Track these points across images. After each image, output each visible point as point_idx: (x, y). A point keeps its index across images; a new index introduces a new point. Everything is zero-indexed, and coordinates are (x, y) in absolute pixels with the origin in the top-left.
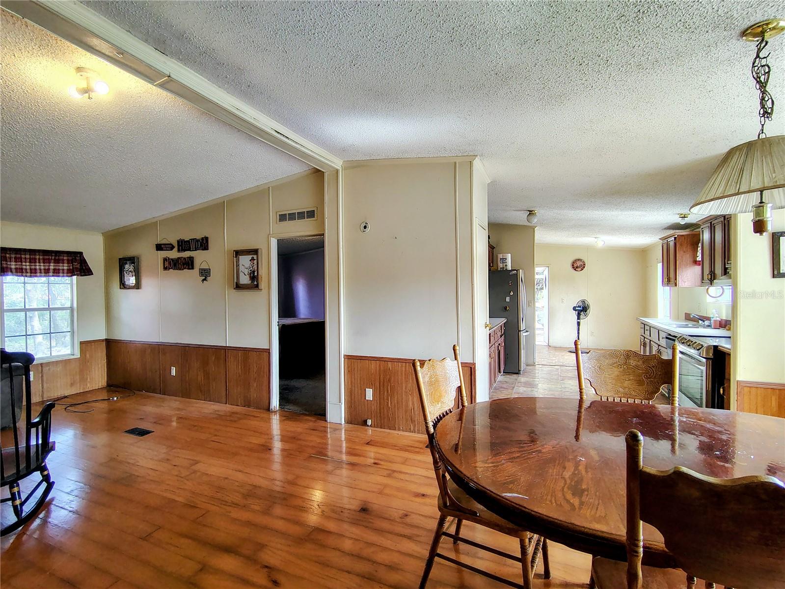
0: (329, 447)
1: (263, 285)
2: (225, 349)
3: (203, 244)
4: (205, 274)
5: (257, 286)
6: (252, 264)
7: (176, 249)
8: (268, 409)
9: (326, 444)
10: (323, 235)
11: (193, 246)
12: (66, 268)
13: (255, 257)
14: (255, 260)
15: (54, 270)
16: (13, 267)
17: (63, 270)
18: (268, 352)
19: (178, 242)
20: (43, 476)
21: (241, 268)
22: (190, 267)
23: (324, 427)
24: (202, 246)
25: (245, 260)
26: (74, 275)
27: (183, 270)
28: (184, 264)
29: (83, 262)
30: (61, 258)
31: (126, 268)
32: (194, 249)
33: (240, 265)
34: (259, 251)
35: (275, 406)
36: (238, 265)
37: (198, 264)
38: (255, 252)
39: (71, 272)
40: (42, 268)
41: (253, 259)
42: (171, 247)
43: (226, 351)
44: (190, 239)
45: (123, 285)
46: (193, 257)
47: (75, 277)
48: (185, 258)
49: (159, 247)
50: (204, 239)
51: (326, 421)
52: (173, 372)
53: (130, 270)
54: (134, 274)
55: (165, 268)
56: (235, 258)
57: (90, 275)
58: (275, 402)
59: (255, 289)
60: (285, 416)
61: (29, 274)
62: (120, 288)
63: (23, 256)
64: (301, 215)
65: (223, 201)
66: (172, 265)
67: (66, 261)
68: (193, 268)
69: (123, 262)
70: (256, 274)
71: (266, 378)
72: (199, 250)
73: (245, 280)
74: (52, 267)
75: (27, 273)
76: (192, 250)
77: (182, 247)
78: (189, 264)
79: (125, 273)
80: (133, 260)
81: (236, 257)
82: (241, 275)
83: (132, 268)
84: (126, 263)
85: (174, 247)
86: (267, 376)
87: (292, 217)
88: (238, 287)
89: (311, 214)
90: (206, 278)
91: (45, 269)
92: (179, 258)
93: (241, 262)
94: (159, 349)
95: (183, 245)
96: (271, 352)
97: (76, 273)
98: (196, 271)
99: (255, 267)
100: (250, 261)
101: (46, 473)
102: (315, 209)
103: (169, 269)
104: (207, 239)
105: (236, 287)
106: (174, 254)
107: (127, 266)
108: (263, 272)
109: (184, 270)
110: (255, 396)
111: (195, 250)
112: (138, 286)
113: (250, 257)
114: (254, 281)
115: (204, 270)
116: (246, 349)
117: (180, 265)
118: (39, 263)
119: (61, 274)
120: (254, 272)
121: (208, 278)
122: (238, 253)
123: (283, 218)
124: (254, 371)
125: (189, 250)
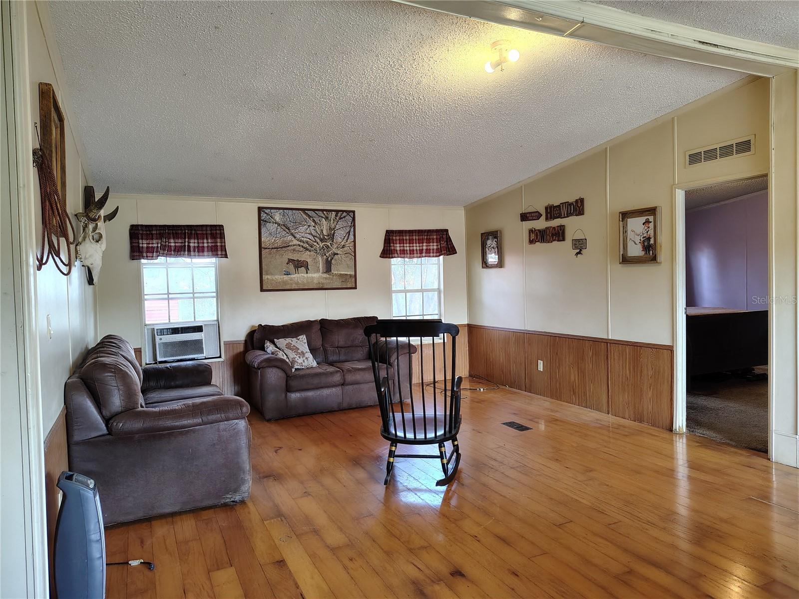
0: (775, 492)
1: (663, 256)
2: (607, 342)
3: (577, 208)
4: (580, 246)
5: (654, 259)
6: (646, 228)
7: (543, 217)
8: (670, 429)
9: (770, 487)
10: (766, 175)
11: (564, 211)
12: (435, 247)
13: (651, 218)
14: (651, 222)
15: (427, 249)
16: (398, 249)
17: (433, 249)
18: (670, 350)
19: (546, 208)
20: (454, 446)
21: (630, 235)
22: (561, 238)
23: (767, 466)
24: (576, 211)
25: (636, 225)
26: (442, 255)
27: (552, 242)
28: (553, 235)
29: (449, 240)
30: (431, 237)
31: (488, 244)
32: (566, 215)
33: (629, 232)
34: (658, 209)
35: (681, 426)
36: (625, 232)
37: (570, 235)
38: (652, 211)
39: (439, 252)
40: (418, 248)
41: (647, 222)
42: (536, 216)
43: (607, 345)
44: (561, 204)
45: (485, 264)
46: (564, 225)
47: (441, 257)
48: (554, 228)
49: (524, 217)
50: (579, 201)
51: (769, 459)
52: (541, 367)
53: (492, 246)
54: (496, 250)
55: (531, 242)
56: (621, 223)
57: (454, 254)
58: (680, 420)
59: (652, 262)
60: (697, 442)
61: (408, 255)
62: (483, 267)
63: (404, 238)
64: (726, 151)
65: (605, 147)
66: (538, 237)
67: (435, 241)
68: (564, 240)
69: (485, 236)
70: (652, 242)
71: (666, 387)
72: (571, 215)
73: (635, 250)
74: (425, 248)
75: (407, 254)
76: (563, 216)
77: (551, 215)
78: (559, 234)
79: (487, 249)
80: (495, 235)
81: (622, 221)
82: (630, 245)
83: (494, 244)
84: (488, 239)
85: (542, 215)
86: (668, 382)
87: (711, 155)
88: (626, 260)
89: (744, 147)
90: (581, 250)
91: (420, 250)
92: (547, 228)
93: (629, 228)
94: (525, 338)
95: (552, 212)
96: (675, 349)
97: (443, 252)
98: (568, 243)
99: (651, 232)
100: (643, 224)
101: (456, 443)
102: (752, 138)
103: (536, 242)
104: (582, 200)
105: (622, 261)
106: (541, 224)
107: (489, 242)
108: (663, 239)
109: (554, 242)
110: (650, 407)
111: (568, 217)
112: (500, 264)
113: (643, 219)
114: (649, 251)
115: (579, 240)
116: (636, 344)
117: (548, 237)
118: (416, 243)
119: (431, 254)
120: (649, 239)
121: (584, 251)
122: (625, 215)
123: (694, 158)
124: (648, 375)
125: (560, 217)
